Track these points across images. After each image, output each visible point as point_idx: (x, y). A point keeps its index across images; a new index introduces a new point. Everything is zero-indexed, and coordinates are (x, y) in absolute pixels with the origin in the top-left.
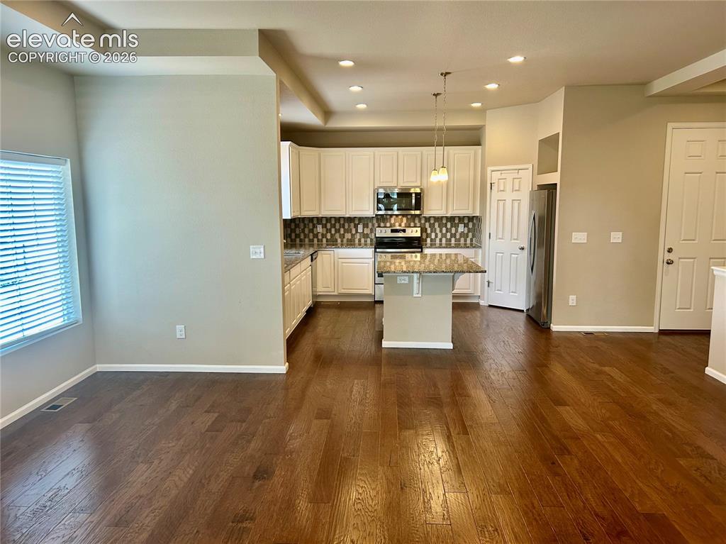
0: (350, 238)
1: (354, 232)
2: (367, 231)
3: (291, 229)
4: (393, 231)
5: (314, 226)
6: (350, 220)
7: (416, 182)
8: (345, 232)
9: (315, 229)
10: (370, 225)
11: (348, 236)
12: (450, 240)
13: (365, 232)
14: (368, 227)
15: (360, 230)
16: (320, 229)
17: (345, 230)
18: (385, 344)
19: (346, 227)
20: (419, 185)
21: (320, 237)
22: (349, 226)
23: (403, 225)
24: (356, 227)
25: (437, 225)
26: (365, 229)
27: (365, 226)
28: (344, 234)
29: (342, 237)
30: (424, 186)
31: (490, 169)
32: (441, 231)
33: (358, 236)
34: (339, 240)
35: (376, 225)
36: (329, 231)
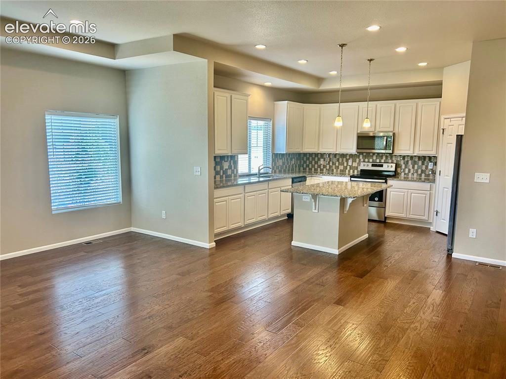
0: (342, 169)
1: (345, 165)
2: (355, 165)
3: (304, 161)
4: (373, 165)
5: (319, 160)
6: (343, 156)
7: (389, 128)
8: (339, 165)
9: (319, 162)
10: (358, 160)
11: (341, 167)
12: (421, 175)
13: (354, 165)
14: (355, 162)
15: (350, 164)
16: (322, 162)
17: (339, 163)
18: (294, 243)
19: (340, 161)
20: (392, 130)
21: (322, 168)
22: (343, 161)
23: (383, 161)
24: (347, 161)
25: (410, 162)
26: (354, 163)
27: (354, 161)
28: (338, 167)
29: (337, 168)
30: (396, 131)
32: (413, 167)
33: (348, 167)
34: (335, 170)
35: (362, 160)
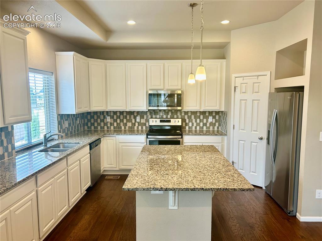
0: (131, 126)
1: (133, 121)
2: (143, 121)
3: (88, 120)
4: (161, 121)
5: (105, 117)
6: (131, 113)
7: (178, 86)
8: (127, 122)
9: (105, 120)
10: (145, 117)
11: (129, 124)
12: (203, 127)
13: (142, 122)
14: (143, 118)
15: (138, 120)
16: (109, 119)
17: (127, 120)
19: (128, 118)
20: (180, 88)
21: (109, 125)
22: (130, 117)
23: (169, 117)
24: (135, 118)
25: (193, 117)
26: (142, 119)
27: (142, 117)
28: (126, 123)
29: (125, 125)
30: (184, 89)
31: (233, 76)
32: (196, 121)
33: (137, 124)
34: (123, 128)
35: (150, 117)
36: (116, 121)
